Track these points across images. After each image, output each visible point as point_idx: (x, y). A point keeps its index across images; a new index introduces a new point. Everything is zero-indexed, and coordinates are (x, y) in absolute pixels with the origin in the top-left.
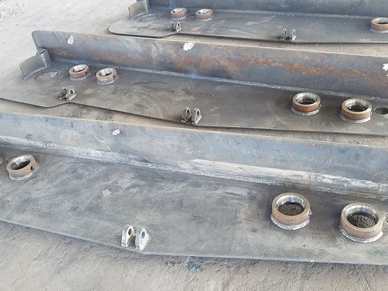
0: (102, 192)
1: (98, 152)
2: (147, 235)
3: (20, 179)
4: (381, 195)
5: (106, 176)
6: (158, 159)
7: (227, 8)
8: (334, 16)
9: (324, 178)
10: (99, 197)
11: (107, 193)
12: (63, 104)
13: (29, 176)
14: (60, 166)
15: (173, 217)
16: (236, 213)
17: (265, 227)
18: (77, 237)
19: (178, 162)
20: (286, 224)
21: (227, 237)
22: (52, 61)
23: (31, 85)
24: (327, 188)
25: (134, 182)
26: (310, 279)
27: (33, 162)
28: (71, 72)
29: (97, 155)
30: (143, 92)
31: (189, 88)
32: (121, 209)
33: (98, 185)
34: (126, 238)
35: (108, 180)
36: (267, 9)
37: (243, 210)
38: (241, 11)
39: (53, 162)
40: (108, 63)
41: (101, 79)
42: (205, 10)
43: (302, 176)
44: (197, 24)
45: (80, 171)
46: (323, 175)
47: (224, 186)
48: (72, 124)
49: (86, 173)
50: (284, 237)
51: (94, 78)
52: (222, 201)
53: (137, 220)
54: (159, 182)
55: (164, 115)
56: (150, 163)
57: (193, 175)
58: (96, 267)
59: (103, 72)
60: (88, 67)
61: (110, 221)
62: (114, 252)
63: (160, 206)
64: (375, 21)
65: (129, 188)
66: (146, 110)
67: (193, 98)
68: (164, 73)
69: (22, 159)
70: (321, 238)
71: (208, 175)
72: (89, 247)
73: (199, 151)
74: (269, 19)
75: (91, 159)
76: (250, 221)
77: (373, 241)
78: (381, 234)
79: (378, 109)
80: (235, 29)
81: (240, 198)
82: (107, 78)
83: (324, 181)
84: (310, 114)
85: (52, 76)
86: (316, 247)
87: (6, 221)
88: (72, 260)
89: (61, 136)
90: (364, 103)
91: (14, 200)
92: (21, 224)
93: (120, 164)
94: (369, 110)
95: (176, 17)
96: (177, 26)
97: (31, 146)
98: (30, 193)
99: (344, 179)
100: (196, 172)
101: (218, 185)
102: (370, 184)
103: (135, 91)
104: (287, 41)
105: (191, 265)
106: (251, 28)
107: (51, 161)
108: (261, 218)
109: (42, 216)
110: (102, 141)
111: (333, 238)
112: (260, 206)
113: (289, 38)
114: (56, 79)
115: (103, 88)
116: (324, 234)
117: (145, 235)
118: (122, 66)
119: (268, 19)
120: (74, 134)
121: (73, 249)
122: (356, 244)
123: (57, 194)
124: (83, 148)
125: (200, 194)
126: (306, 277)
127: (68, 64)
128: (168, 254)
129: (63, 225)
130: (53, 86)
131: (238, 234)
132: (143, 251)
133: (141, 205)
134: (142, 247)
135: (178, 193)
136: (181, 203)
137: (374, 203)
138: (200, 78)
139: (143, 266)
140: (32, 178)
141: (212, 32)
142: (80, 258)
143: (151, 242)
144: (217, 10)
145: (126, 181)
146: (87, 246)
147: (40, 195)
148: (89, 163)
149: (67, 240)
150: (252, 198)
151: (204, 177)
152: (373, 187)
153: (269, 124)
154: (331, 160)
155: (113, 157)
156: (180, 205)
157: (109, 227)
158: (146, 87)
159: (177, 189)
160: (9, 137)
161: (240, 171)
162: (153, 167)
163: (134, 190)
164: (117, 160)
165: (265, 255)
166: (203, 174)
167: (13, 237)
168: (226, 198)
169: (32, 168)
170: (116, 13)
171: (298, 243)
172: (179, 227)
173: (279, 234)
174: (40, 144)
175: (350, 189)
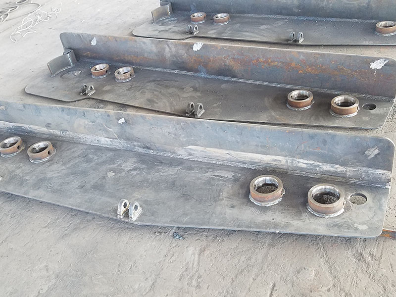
0: (106, 174)
1: (107, 139)
2: (139, 209)
3: (38, 162)
4: (349, 178)
5: (112, 161)
6: (157, 145)
7: (243, 12)
8: (344, 20)
9: (299, 162)
10: (104, 178)
11: (111, 174)
12: (83, 99)
13: (46, 159)
14: (74, 152)
15: (165, 194)
16: (219, 192)
17: (243, 204)
18: (81, 209)
19: (175, 148)
20: (260, 202)
21: (208, 211)
22: (78, 61)
23: (57, 82)
24: (302, 172)
25: (136, 165)
26: (276, 247)
27: (50, 148)
28: (92, 70)
29: (106, 143)
30: (155, 89)
31: (197, 85)
32: (121, 187)
33: (104, 168)
34: (121, 210)
35: (114, 164)
36: (281, 14)
37: (226, 190)
38: (256, 16)
39: (68, 148)
40: (126, 63)
41: (119, 77)
42: (222, 14)
43: (280, 161)
44: (214, 28)
45: (91, 156)
46: (297, 160)
47: (213, 169)
48: (84, 114)
49: (96, 158)
50: (257, 212)
51: (113, 76)
52: (209, 182)
53: (134, 197)
54: (158, 165)
55: (171, 109)
56: (152, 149)
57: (188, 160)
58: (95, 234)
59: (121, 70)
60: (108, 66)
61: (111, 197)
62: (112, 223)
63: (155, 186)
64: (380, 25)
65: (130, 170)
66: (155, 105)
67: (199, 94)
68: (176, 72)
69: (41, 144)
70: (289, 213)
71: (201, 160)
72: (91, 219)
73: (192, 138)
74: (282, 23)
75: (102, 146)
76: (231, 199)
77: (334, 216)
78: (343, 210)
79: (367, 105)
80: (248, 32)
81: (226, 180)
82: (124, 76)
83: (300, 165)
84: (302, 109)
85: (76, 74)
86: (283, 220)
87: (23, 196)
88: (76, 229)
89: (75, 125)
90: (352, 99)
91: (31, 179)
92: (35, 198)
93: (126, 150)
94: (356, 105)
95: (196, 20)
96: (195, 29)
97: (50, 134)
98: (45, 173)
99: (316, 163)
100: (191, 158)
101: (209, 169)
102: (339, 168)
103: (148, 88)
104: (294, 43)
105: (175, 234)
106: (263, 32)
107: (66, 148)
108: (240, 196)
109: (54, 192)
110: (110, 129)
111: (299, 213)
112: (242, 187)
113: (296, 41)
114: (79, 77)
115: (120, 85)
116: (292, 210)
117: (138, 208)
118: (139, 66)
119: (280, 23)
120: (86, 122)
121: (77, 220)
122: (318, 218)
123: (68, 175)
124: (94, 135)
125: (192, 176)
126: (272, 245)
127: (92, 63)
128: (156, 224)
129: (71, 199)
130: (75, 83)
131: (219, 209)
132: (135, 221)
133: (139, 184)
134: (134, 218)
135: (172, 175)
136: (174, 183)
137: (342, 185)
138: (209, 77)
139: (135, 235)
140: (49, 161)
141: (227, 35)
142: (82, 227)
143: (143, 214)
144: (234, 15)
145: (129, 165)
146: (89, 218)
147: (54, 175)
148: (98, 149)
149: (73, 212)
150: (236, 180)
151: (197, 162)
152: (341, 171)
153: (264, 118)
154: (303, 145)
155: (119, 144)
156: (172, 185)
157: (109, 202)
158: (158, 84)
159: (172, 171)
160: (31, 126)
161: (228, 156)
162: (154, 153)
163: (135, 172)
164: (123, 147)
165: (238, 226)
166: (196, 160)
167: (28, 210)
168: (213, 179)
169: (49, 153)
170: (142, 17)
171: (268, 217)
172: (169, 203)
173: (254, 210)
174: (58, 133)
175: (322, 173)
